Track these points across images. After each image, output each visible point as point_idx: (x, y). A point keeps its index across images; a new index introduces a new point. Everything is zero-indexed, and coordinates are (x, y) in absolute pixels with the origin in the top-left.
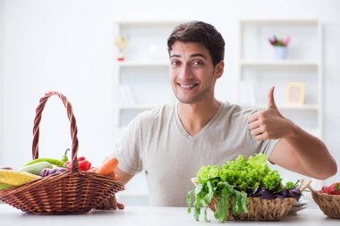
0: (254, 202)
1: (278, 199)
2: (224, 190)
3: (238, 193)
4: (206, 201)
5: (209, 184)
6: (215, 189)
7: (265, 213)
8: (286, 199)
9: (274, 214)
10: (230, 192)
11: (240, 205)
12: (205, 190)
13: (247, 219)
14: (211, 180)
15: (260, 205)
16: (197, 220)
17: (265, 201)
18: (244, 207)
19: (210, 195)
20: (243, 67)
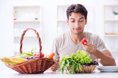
0: (83, 67)
1: (91, 66)
2: (73, 63)
3: (77, 64)
4: (67, 67)
5: (67, 61)
6: (70, 62)
7: (86, 70)
8: (94, 65)
9: (89, 71)
10: (75, 63)
11: (79, 68)
12: (66, 63)
13: (80, 72)
14: (68, 59)
15: (85, 68)
16: (63, 73)
17: (87, 67)
18: (80, 68)
19: (68, 65)
20: (58, 22)
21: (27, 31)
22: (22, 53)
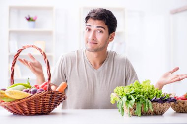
20: (10, 32)
21: (23, 50)
22: (13, 83)
